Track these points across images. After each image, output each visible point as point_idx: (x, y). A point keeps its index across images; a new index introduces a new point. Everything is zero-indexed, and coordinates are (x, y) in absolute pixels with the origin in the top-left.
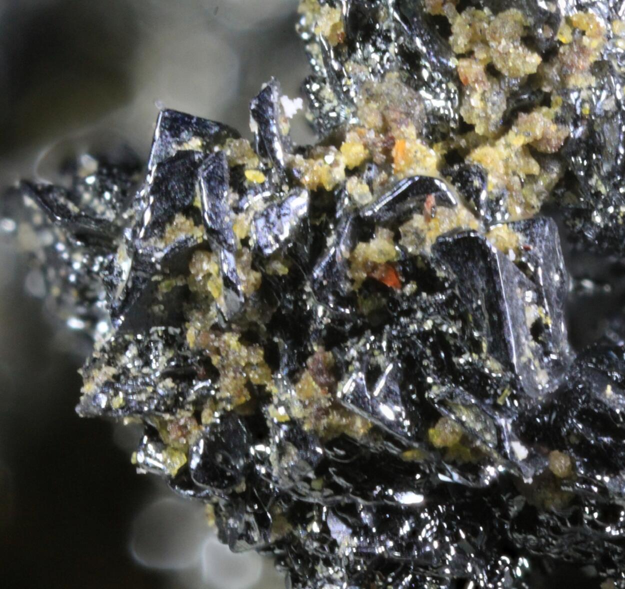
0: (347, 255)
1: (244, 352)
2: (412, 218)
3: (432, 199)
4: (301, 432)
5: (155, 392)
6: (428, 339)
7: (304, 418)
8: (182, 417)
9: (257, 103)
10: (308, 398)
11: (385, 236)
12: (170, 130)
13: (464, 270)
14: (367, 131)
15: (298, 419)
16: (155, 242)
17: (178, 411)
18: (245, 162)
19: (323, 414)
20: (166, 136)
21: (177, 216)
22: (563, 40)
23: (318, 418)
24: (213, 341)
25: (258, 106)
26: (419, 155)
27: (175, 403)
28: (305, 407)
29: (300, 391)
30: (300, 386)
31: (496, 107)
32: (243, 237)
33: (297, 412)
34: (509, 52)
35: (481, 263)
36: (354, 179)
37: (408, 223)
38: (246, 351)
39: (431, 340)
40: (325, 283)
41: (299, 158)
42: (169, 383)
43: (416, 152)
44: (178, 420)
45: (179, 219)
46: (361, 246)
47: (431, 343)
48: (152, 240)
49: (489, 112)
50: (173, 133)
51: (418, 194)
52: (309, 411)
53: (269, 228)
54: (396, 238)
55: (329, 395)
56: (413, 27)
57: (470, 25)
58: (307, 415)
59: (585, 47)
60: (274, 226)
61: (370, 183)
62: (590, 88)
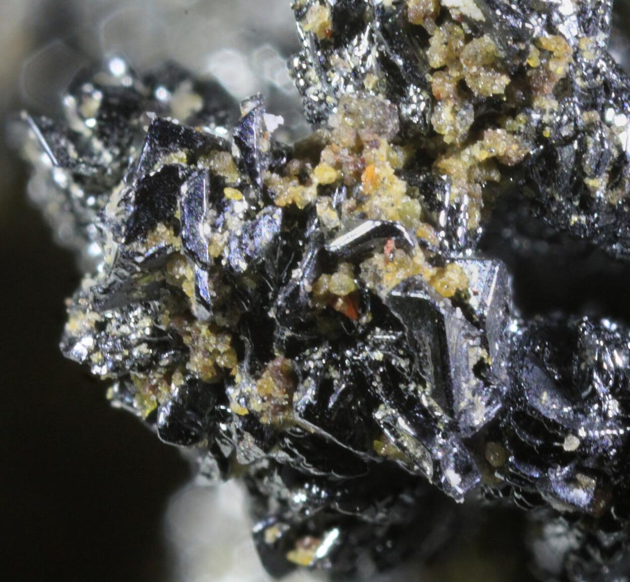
0: (309, 288)
1: (213, 340)
2: (372, 256)
3: (391, 243)
4: (259, 424)
5: (131, 354)
6: (378, 368)
7: (262, 411)
8: (154, 378)
9: (240, 130)
10: (267, 394)
11: (346, 271)
12: (159, 139)
13: (414, 323)
14: (341, 149)
15: (257, 413)
16: (137, 247)
17: (151, 372)
18: (226, 176)
19: (280, 411)
20: (155, 145)
21: (159, 224)
22: (532, 64)
23: (275, 413)
24: (186, 326)
25: (240, 133)
26: (386, 181)
27: (147, 366)
28: (263, 401)
29: (260, 387)
30: (259, 382)
31: (464, 122)
32: (217, 256)
33: (256, 405)
34: (480, 75)
35: (429, 322)
36: (325, 200)
37: (370, 260)
38: (215, 339)
39: (381, 370)
40: (287, 312)
41: (275, 176)
42: (144, 348)
43: (384, 179)
44: (150, 380)
45: (161, 228)
46: (324, 278)
47: (381, 372)
48: (135, 245)
49: (458, 126)
50: (162, 142)
51: (379, 236)
52: (267, 404)
53: (242, 249)
54: (356, 273)
55: (287, 396)
56: (394, 42)
57: (446, 44)
58: (265, 409)
59: (551, 72)
60: (247, 247)
61: (339, 207)
62: (552, 112)
